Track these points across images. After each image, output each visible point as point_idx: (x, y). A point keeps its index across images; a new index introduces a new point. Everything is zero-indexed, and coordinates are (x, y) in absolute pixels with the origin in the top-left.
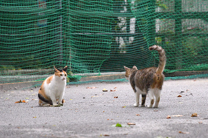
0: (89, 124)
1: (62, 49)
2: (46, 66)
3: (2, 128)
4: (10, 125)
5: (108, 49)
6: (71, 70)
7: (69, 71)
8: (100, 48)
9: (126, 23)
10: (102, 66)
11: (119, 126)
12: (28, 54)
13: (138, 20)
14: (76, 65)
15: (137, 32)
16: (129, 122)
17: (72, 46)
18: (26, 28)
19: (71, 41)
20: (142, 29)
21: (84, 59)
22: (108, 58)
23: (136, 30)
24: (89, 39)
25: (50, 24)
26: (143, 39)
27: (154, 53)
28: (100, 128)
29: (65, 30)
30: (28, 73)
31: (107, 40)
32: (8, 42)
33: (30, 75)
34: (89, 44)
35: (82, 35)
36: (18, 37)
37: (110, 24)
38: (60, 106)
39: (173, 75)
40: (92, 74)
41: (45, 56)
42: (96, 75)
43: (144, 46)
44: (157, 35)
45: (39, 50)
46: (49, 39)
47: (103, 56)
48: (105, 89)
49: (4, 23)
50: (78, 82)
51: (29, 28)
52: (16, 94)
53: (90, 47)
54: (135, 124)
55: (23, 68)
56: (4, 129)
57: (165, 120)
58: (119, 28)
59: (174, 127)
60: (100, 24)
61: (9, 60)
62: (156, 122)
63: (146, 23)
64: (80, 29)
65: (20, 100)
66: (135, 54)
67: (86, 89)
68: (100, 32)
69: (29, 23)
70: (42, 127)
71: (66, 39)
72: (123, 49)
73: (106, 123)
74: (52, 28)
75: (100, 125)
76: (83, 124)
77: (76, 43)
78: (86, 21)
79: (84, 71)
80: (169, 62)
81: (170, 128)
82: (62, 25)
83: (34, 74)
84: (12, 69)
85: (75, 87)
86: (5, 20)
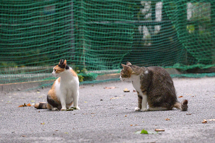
0: (109, 131)
1: (74, 41)
2: (55, 63)
3: (4, 136)
4: (13, 133)
5: (129, 40)
6: (85, 67)
7: (83, 67)
8: (120, 40)
9: (151, 9)
10: (122, 62)
11: (145, 133)
12: (33, 48)
13: (165, 5)
14: (91, 60)
15: (164, 20)
16: (157, 128)
17: (85, 37)
18: (30, 17)
19: (85, 32)
20: (170, 16)
21: (101, 53)
22: (129, 52)
23: (163, 17)
24: (106, 28)
25: (59, 11)
26: (171, 27)
27: (185, 45)
28: (121, 135)
29: (77, 18)
30: (33, 70)
31: (128, 29)
32: (9, 33)
33: (36, 73)
34: (106, 35)
35: (97, 24)
36: (20, 27)
37: (131, 10)
38: (72, 110)
39: (210, 71)
40: (111, 71)
41: (53, 50)
42: (115, 73)
43: (173, 36)
44: (189, 23)
45: (45, 42)
46: (58, 30)
47: (124, 49)
48: (126, 89)
49: (3, 10)
50: (94, 81)
51: (33, 16)
52: (20, 97)
53: (108, 39)
54: (164, 130)
55: (27, 66)
56: (6, 138)
57: (200, 125)
58: (142, 15)
59: (211, 133)
60: (120, 11)
61: (10, 55)
62: (190, 127)
63: (175, 8)
64: (95, 16)
65: (25, 104)
66: (162, 46)
67: (104, 90)
68: (120, 20)
69: (33, 10)
70: (52, 135)
71: (79, 29)
72: (148, 40)
73: (129, 129)
74: (62, 16)
75: (121, 132)
76: (100, 131)
77: (90, 34)
78: (103, 7)
79: (101, 68)
80: (205, 55)
81: (206, 135)
82: (74, 12)
83: (41, 72)
84: (13, 67)
85: (91, 87)
86: (4, 7)
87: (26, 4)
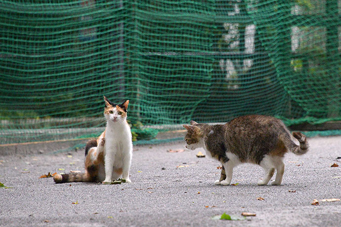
0: (173, 215)
1: (123, 81)
2: (96, 112)
3: (18, 222)
4: (31, 217)
5: (205, 81)
6: (140, 119)
7: (136, 120)
8: (192, 80)
9: (239, 35)
10: (194, 112)
11: (227, 218)
12: (62, 90)
13: (259, 29)
14: (149, 110)
15: (257, 51)
16: (245, 211)
17: (141, 75)
18: (59, 44)
19: (140, 68)
20: (266, 45)
21: (163, 99)
22: (206, 98)
23: (256, 47)
24: (172, 62)
25: (101, 36)
26: (268, 62)
27: (288, 89)
28: (192, 221)
29: (129, 47)
30: (62, 124)
31: (204, 64)
32: (27, 68)
33: (67, 128)
34: (171, 73)
35: (159, 57)
36: (44, 59)
37: (209, 36)
38: (120, 183)
39: (323, 128)
40: (178, 126)
41: (92, 93)
43: (270, 75)
44: (295, 56)
45: (81, 82)
46: (101, 64)
47: (198, 93)
48: (200, 152)
49: (19, 34)
50: (153, 140)
51: (63, 43)
52: (42, 162)
53: (174, 78)
54: (254, 214)
55: (53, 116)
56: (21, 224)
57: (308, 207)
58: (225, 44)
59: (325, 220)
60: (192, 37)
61: (28, 101)
62: (293, 211)
63: (274, 34)
64: (156, 44)
65: (49, 173)
66: (253, 91)
67: (167, 153)
68: (192, 50)
69: (64, 34)
70: (89, 220)
71: (131, 62)
72: (233, 81)
73: (203, 213)
74: (106, 43)
75: (191, 216)
76: (160, 215)
77: (148, 70)
78: (167, 31)
79: (163, 121)
80: (317, 104)
81: (317, 222)
82: (124, 37)
83: (74, 127)
84: (33, 118)
85: (148, 149)
86: (21, 29)
87: (52, 25)
